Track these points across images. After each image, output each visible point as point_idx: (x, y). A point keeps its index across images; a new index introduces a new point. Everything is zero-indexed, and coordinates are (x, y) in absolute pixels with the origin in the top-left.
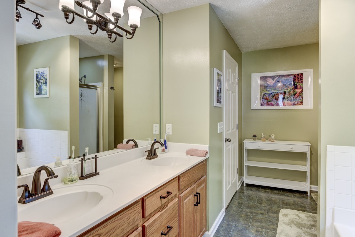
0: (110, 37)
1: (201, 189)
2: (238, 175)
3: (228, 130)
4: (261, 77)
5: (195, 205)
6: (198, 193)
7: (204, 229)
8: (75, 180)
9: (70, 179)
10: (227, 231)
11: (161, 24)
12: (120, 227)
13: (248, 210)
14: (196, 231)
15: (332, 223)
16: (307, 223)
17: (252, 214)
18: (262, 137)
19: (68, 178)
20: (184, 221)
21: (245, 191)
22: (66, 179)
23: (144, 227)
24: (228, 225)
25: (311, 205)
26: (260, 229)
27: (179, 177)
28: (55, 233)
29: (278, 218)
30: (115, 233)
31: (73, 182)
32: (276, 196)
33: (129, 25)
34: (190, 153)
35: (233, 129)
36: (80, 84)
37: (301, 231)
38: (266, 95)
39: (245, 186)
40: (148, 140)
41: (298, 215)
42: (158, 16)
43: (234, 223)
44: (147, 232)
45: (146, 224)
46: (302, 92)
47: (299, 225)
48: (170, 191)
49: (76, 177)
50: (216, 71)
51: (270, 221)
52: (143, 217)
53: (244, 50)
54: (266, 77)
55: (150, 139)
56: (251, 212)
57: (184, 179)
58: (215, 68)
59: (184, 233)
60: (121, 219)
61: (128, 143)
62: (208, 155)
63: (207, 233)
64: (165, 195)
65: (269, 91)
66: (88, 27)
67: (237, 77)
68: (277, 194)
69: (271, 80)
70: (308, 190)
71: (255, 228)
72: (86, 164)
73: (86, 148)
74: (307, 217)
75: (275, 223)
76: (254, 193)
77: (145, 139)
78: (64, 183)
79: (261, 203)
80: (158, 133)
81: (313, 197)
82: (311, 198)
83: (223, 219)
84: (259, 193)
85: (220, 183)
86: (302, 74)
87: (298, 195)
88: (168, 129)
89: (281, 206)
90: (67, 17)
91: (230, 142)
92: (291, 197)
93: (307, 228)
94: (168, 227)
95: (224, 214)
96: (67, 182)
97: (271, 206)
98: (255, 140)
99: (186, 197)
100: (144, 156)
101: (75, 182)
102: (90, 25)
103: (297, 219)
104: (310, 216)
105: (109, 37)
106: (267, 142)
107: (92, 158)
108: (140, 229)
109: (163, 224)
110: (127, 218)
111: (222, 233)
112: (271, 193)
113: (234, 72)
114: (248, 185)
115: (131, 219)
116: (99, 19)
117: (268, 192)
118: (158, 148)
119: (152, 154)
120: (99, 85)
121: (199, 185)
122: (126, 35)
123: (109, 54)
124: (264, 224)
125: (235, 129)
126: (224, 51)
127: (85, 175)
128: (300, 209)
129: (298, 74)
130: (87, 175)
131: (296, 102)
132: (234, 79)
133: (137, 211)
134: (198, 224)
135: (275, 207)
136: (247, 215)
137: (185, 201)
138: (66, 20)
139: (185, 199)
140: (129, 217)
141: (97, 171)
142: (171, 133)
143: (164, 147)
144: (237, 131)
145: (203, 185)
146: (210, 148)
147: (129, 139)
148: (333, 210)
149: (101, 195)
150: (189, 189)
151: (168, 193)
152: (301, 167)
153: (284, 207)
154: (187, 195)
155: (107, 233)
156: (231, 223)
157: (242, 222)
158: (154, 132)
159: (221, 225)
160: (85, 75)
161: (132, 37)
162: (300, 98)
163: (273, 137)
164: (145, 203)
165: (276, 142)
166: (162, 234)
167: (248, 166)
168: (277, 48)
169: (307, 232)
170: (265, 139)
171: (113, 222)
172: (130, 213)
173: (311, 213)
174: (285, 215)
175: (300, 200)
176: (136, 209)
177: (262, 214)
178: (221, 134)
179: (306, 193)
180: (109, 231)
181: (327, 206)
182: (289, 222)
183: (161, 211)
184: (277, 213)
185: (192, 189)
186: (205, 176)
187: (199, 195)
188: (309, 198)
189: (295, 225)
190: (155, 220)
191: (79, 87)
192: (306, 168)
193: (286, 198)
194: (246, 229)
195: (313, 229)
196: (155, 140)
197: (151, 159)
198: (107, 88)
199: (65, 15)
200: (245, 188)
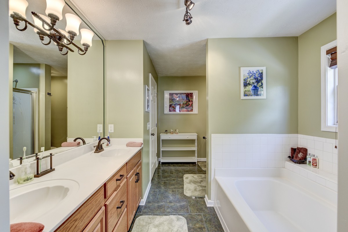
0: (61, 50)
1: (139, 170)
2: (157, 157)
3: (152, 128)
4: (170, 93)
5: (136, 182)
6: (137, 173)
7: (141, 198)
8: (31, 179)
9: (25, 179)
10: (155, 195)
11: (105, 47)
12: (90, 209)
13: (165, 179)
14: (136, 201)
15: (214, 177)
16: (198, 180)
17: (168, 181)
18: (171, 131)
19: (23, 178)
20: (130, 195)
21: (161, 167)
22: (21, 179)
23: (105, 205)
24: (154, 191)
25: (198, 169)
26: (174, 190)
27: (126, 163)
28: (39, 229)
29: (183, 180)
30: (87, 216)
31: (28, 181)
32: (180, 168)
33: (82, 44)
34: (129, 145)
35: (154, 127)
36: (14, 89)
37: (196, 186)
38: (173, 105)
39: (161, 164)
40: (94, 138)
41: (193, 177)
42: (102, 40)
43: (158, 190)
44: (108, 209)
45: (107, 203)
46: (192, 104)
47: (195, 182)
48: (122, 174)
49: (32, 175)
50: (147, 87)
51: (179, 183)
52: (105, 197)
53: (160, 75)
54: (173, 94)
55: (95, 137)
56: (167, 180)
57: (130, 164)
58: (146, 85)
59: (130, 204)
60: (91, 203)
61: (76, 141)
62: (143, 146)
63: (142, 200)
64: (119, 178)
65: (174, 102)
66: (39, 37)
67: (156, 93)
68: (180, 166)
69: (176, 96)
70: (196, 161)
71: (171, 190)
72: (41, 162)
73: (42, 148)
74: (198, 177)
75: (181, 184)
76: (167, 168)
77: (91, 137)
78: (17, 183)
79: (172, 174)
80: (102, 131)
81: (199, 165)
82: (198, 165)
83: (150, 189)
84: (170, 167)
85: (148, 164)
86: (192, 93)
87: (191, 165)
88: (111, 128)
89: (183, 173)
90: (17, 24)
91: (154, 135)
92: (188, 166)
93: (199, 183)
94: (121, 202)
95: (151, 185)
96: (22, 182)
97: (178, 174)
98: (167, 133)
99: (131, 177)
100: (92, 150)
101: (31, 181)
102: (42, 36)
103: (193, 179)
104: (199, 176)
105: (59, 50)
106: (174, 134)
107: (47, 157)
108: (104, 208)
109: (118, 200)
110: (95, 201)
111: (151, 198)
112: (177, 166)
113: (154, 89)
114: (163, 163)
115: (98, 201)
116: (53, 33)
117: (175, 166)
118: (104, 143)
119: (99, 148)
120: (34, 90)
121: (138, 167)
122: (79, 51)
123: (47, 63)
124: (176, 186)
125: (155, 127)
126: (150, 74)
127: (41, 173)
128: (194, 173)
129: (190, 93)
130: (43, 172)
131: (189, 110)
132: (155, 93)
133: (102, 194)
134: (137, 195)
135: (181, 174)
136: (165, 183)
137: (130, 180)
138: (16, 27)
139: (130, 179)
140: (97, 200)
141: (53, 168)
142: (113, 131)
143: (108, 142)
144: (156, 128)
145: (140, 167)
146: (144, 141)
147: (76, 138)
148: (215, 169)
149: (66, 187)
150: (132, 171)
151: (121, 176)
152: (192, 148)
153: (185, 173)
154: (132, 176)
155: (81, 217)
156: (156, 190)
157: (163, 188)
158: (98, 131)
159: (149, 193)
160: (16, 80)
161: (84, 54)
162: (192, 107)
163: (177, 131)
164: (106, 186)
165: (179, 134)
166: (117, 208)
167: (162, 151)
168: (179, 77)
169: (199, 185)
170: (172, 133)
171: (86, 207)
172: (97, 196)
173: (199, 174)
174: (187, 178)
175: (193, 168)
176: (101, 192)
177: (174, 180)
178: (149, 130)
179: (195, 163)
180: (83, 215)
181: (212, 168)
182: (190, 182)
183: (116, 191)
184: (182, 177)
185: (134, 171)
186: (141, 161)
187: (138, 174)
188: (197, 166)
189: (193, 182)
190: (113, 198)
191: (13, 91)
192: (195, 148)
193: (185, 168)
194: (166, 191)
195: (202, 183)
196: (99, 137)
197: (99, 152)
198: (44, 94)
199: (15, 22)
200: (161, 165)
